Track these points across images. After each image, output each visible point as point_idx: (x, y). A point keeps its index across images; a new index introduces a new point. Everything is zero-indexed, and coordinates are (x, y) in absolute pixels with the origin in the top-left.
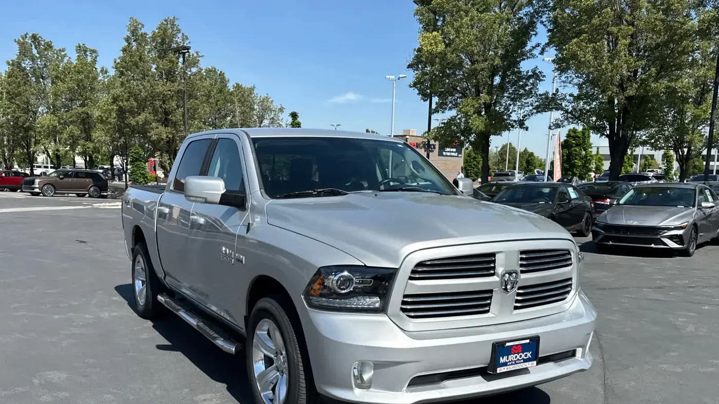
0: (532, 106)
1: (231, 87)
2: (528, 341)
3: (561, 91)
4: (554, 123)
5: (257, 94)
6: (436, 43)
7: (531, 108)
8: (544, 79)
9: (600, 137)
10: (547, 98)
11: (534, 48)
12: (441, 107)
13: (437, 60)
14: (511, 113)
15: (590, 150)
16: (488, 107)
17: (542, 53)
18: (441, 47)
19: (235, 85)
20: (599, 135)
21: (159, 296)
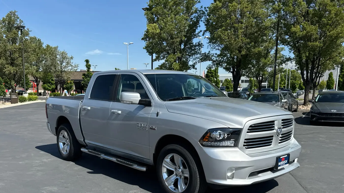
0: (199, 58)
1: (44, 46)
2: (286, 156)
3: (211, 52)
4: (208, 66)
5: (59, 50)
6: (155, 29)
7: (198, 59)
8: (203, 46)
9: (229, 73)
10: (205, 55)
11: (199, 32)
12: (158, 58)
13: (156, 37)
14: (189, 62)
15: (218, 78)
16: (180, 59)
17: (203, 35)
18: (158, 31)
19: (47, 46)
20: (228, 72)
21: (81, 149)
